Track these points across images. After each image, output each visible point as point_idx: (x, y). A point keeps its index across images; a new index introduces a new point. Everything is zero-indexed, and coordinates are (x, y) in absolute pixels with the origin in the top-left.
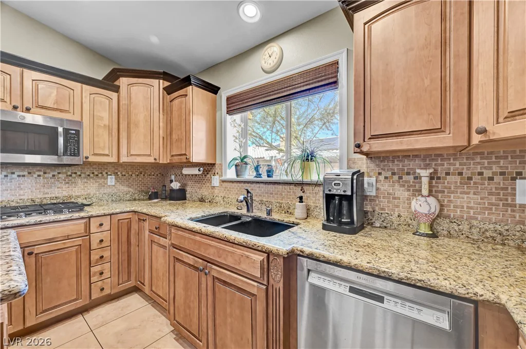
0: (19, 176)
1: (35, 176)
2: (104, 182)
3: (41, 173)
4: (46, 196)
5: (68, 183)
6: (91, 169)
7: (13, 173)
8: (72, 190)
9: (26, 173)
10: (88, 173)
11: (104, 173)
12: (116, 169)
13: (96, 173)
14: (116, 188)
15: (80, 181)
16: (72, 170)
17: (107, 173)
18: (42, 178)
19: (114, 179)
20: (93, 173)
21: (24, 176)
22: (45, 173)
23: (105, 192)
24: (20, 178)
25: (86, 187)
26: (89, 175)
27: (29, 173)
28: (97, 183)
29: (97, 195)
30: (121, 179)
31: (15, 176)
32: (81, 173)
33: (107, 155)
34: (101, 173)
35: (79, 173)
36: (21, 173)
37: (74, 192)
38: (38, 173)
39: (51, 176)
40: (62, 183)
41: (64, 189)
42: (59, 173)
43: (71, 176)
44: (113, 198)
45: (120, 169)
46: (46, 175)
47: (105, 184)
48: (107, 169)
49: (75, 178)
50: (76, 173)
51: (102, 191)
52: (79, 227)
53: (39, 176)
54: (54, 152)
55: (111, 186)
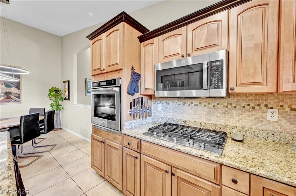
0: (195, 105)
1: (203, 105)
2: (262, 116)
3: (207, 104)
4: (209, 122)
5: (225, 113)
6: (247, 101)
7: (192, 103)
8: (228, 120)
9: (198, 104)
10: (243, 105)
11: (262, 105)
12: (280, 101)
13: (252, 105)
14: (280, 125)
15: (235, 112)
16: (228, 101)
17: (266, 106)
18: (207, 107)
19: (277, 114)
20: (249, 105)
21: (197, 105)
22: (209, 104)
23: (264, 128)
24: (196, 106)
25: (240, 119)
26: (244, 107)
27: (200, 103)
28: (253, 117)
29: (253, 130)
30: (288, 115)
31: (193, 105)
32: (236, 104)
33: (259, 83)
34: (259, 105)
35: (234, 105)
36: (196, 103)
37: (230, 122)
38: (204, 104)
39: (213, 106)
40: (220, 113)
41: (221, 118)
42: (218, 104)
43: (227, 107)
44: (275, 139)
45: (288, 101)
46: (209, 105)
47: (264, 119)
48: (266, 100)
49: (230, 109)
50: (231, 104)
51: (259, 126)
52: (209, 171)
53: (205, 106)
54: (201, 87)
55: (272, 122)
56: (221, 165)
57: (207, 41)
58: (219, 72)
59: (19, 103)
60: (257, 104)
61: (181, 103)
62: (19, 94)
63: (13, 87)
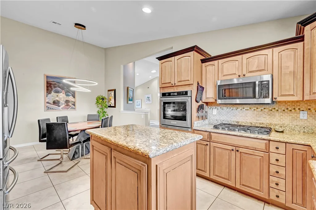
0: (246, 110)
1: (253, 110)
2: (297, 116)
3: (256, 108)
4: (258, 122)
5: (270, 115)
6: (286, 106)
7: (244, 108)
8: (272, 120)
9: (249, 108)
10: (283, 109)
11: (297, 109)
12: (308, 106)
13: (290, 109)
14: (308, 122)
15: (277, 114)
16: (272, 107)
17: (299, 109)
18: (256, 111)
19: (306, 114)
20: (287, 109)
21: (248, 110)
22: (257, 108)
23: (298, 124)
24: (247, 111)
25: (281, 118)
26: (284, 110)
27: (250, 108)
28: (291, 117)
29: (290, 126)
30: (314, 115)
31: (244, 110)
32: (279, 109)
33: (293, 95)
34: (294, 109)
35: (277, 109)
36: (247, 108)
37: (274, 121)
38: (254, 108)
39: (260, 110)
40: (266, 115)
41: (267, 119)
42: (265, 109)
43: (271, 110)
44: (306, 131)
45: (314, 106)
46: (258, 110)
47: (298, 118)
48: (299, 105)
49: (274, 112)
50: (275, 109)
51: (295, 123)
53: (254, 110)
54: (254, 97)
55: (303, 120)
56: (269, 141)
57: (258, 67)
58: (267, 88)
59: (74, 110)
60: (293, 108)
61: (234, 108)
62: (75, 102)
63: (71, 96)
